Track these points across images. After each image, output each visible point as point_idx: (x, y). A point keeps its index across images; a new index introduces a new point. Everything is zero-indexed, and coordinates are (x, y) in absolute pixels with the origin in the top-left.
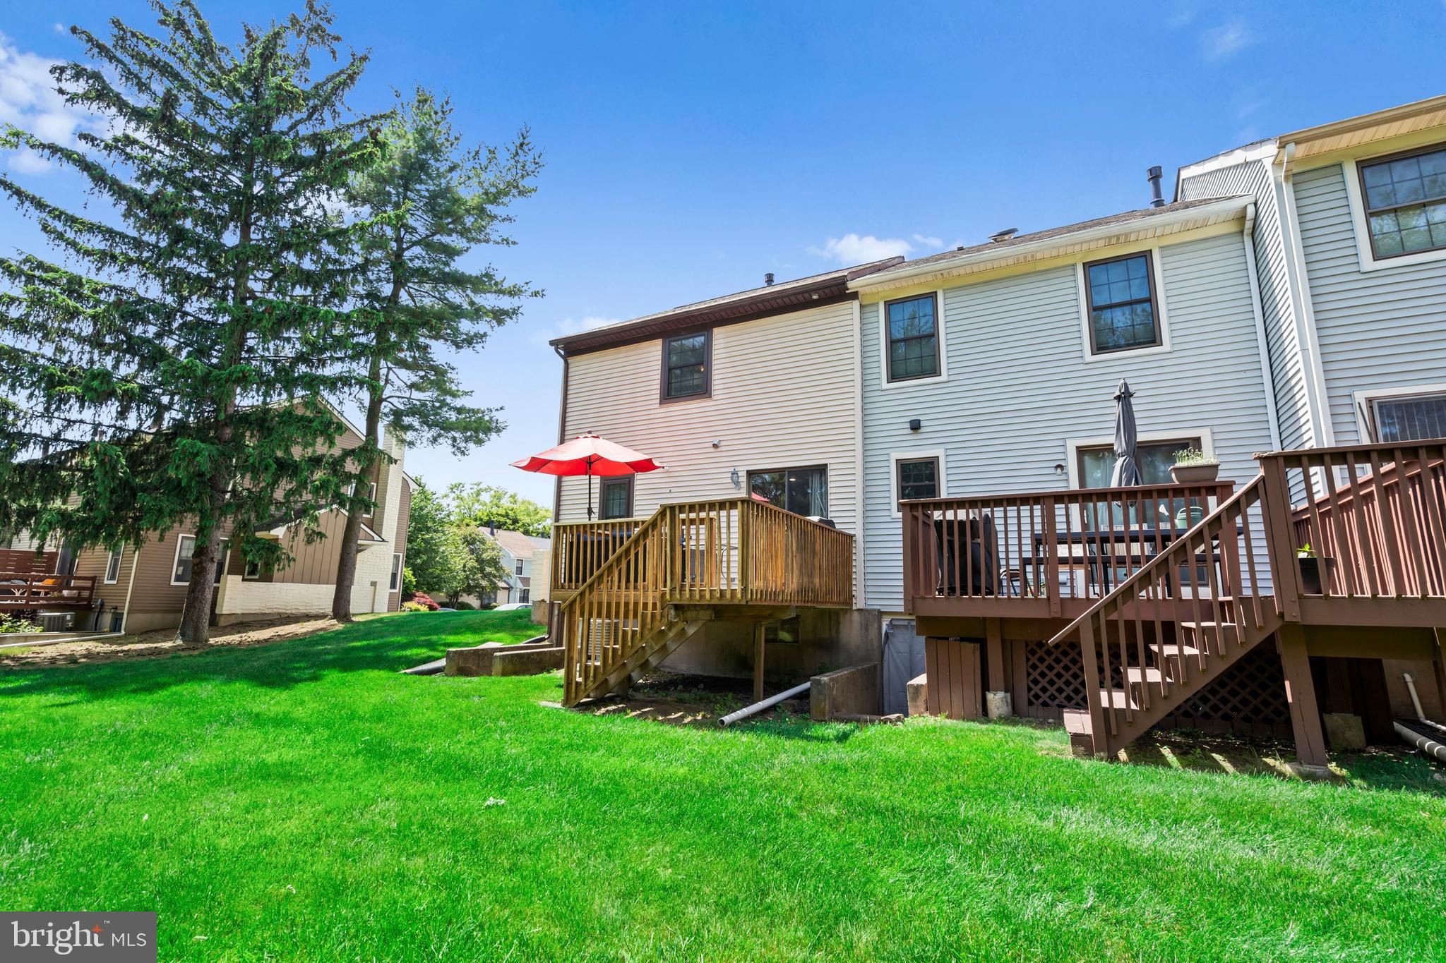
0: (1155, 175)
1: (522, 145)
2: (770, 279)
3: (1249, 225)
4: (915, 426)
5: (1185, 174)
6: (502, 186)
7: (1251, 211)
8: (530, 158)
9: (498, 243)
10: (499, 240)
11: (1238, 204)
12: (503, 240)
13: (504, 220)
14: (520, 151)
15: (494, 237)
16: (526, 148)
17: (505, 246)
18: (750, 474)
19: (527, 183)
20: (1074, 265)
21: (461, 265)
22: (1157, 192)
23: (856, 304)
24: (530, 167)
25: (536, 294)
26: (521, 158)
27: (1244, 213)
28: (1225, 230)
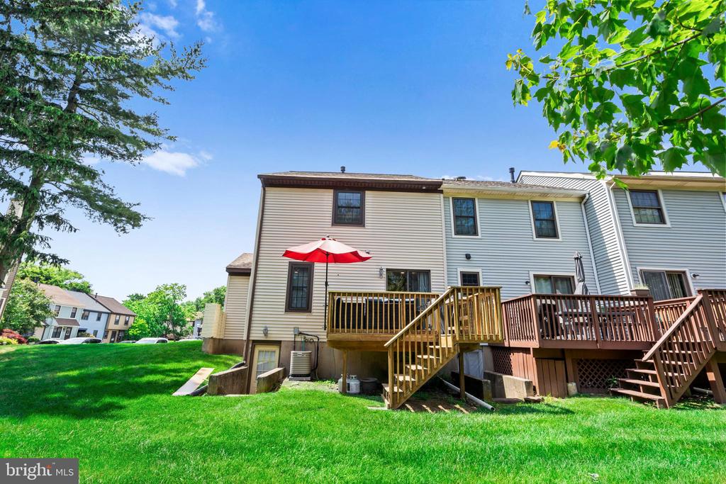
0: (512, 171)
1: (196, 50)
2: (343, 169)
3: (585, 200)
4: (468, 257)
5: (523, 173)
6: (173, 69)
7: (587, 196)
8: (197, 60)
9: (157, 100)
10: (158, 99)
11: (584, 193)
12: (161, 99)
13: (166, 88)
14: (193, 53)
15: (155, 95)
16: (197, 53)
17: (161, 103)
18: (388, 270)
19: (190, 73)
20: (527, 201)
21: (124, 105)
22: (513, 177)
23: (442, 195)
24: (197, 64)
25: (171, 138)
26: (193, 58)
27: (585, 196)
28: (576, 200)
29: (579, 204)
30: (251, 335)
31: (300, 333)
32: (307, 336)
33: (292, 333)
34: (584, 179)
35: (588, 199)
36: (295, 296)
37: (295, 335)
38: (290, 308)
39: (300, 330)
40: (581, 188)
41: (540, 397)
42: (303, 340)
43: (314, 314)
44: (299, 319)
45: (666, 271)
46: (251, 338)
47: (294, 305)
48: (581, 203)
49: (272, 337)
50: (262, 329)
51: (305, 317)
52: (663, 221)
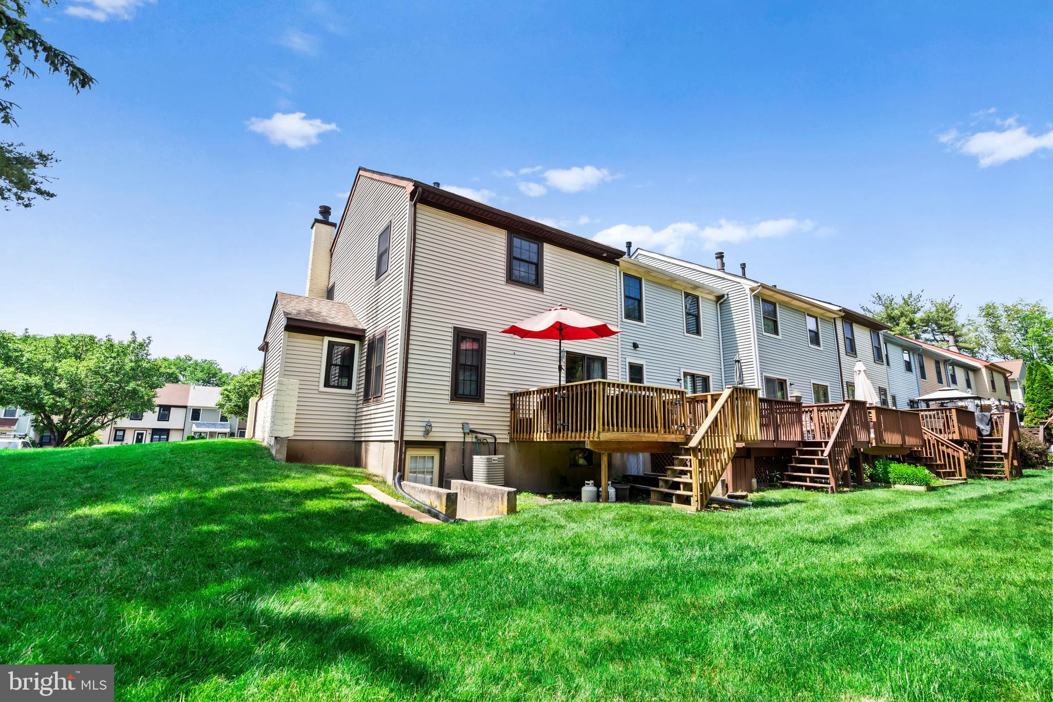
3: (722, 300)
4: (635, 346)
5: (639, 252)
7: (726, 296)
11: (723, 292)
20: (681, 291)
23: (618, 268)
27: (723, 296)
28: (714, 298)
29: (715, 303)
30: (405, 433)
31: (472, 431)
32: (480, 436)
33: (461, 430)
34: (724, 279)
35: (725, 300)
36: (461, 378)
37: (465, 434)
38: (457, 395)
39: (471, 427)
40: (721, 287)
41: (744, 493)
42: (474, 440)
43: (486, 405)
44: (467, 411)
45: (778, 379)
46: (405, 438)
47: (461, 392)
48: (717, 302)
49: (434, 437)
50: (424, 424)
51: (477, 409)
52: (776, 333)
